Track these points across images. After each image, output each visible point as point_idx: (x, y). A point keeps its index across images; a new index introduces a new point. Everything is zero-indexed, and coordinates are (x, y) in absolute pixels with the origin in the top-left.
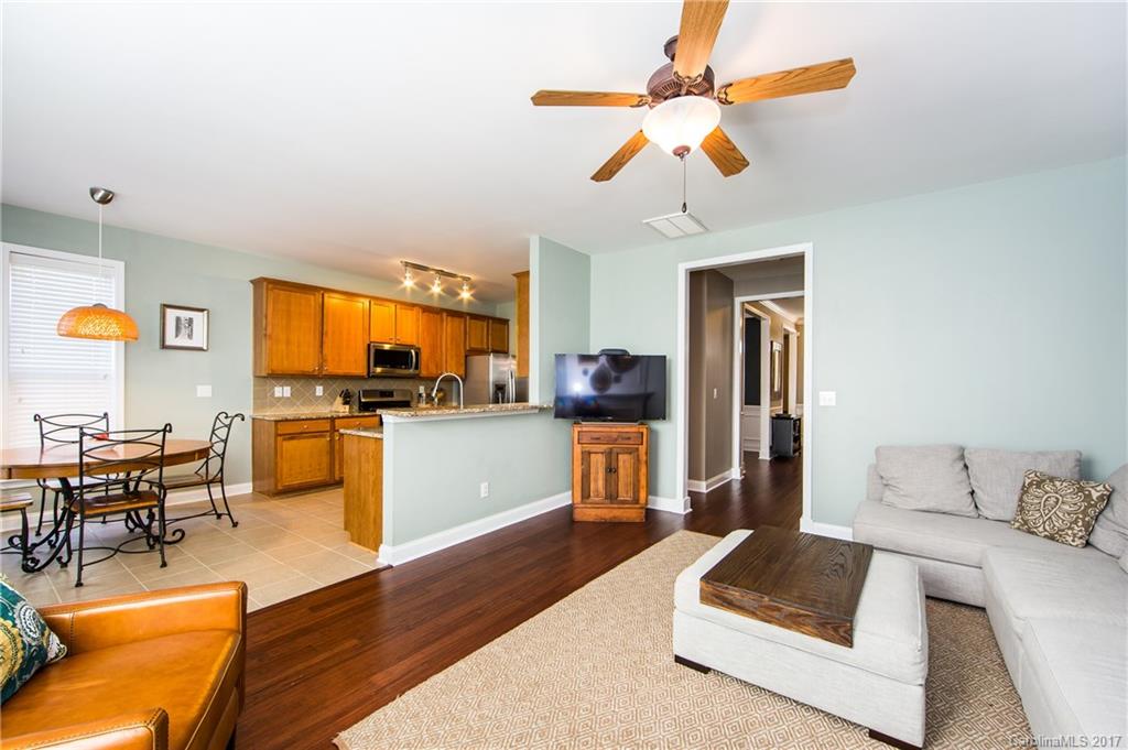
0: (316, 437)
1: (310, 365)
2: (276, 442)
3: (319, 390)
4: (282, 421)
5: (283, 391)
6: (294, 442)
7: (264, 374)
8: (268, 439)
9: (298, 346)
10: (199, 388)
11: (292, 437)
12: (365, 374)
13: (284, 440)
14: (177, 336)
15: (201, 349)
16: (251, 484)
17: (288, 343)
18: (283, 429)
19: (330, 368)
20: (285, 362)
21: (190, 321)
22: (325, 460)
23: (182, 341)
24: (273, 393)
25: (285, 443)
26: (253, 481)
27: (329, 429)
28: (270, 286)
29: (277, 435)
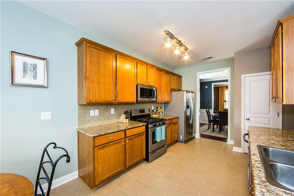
0: (117, 143)
1: (110, 98)
2: (94, 150)
3: (113, 111)
4: (98, 136)
5: (94, 112)
6: (105, 149)
7: (84, 103)
8: (88, 147)
9: (104, 85)
10: (43, 114)
11: (104, 146)
12: (135, 101)
13: (99, 149)
14: (24, 77)
15: (43, 87)
16: (77, 172)
17: (98, 83)
18: (98, 142)
19: (120, 99)
20: (97, 96)
21: (35, 67)
22: (122, 156)
23: (29, 81)
24: (89, 114)
25: (99, 151)
26: (79, 170)
27: (123, 137)
28: (88, 45)
29: (95, 147)
